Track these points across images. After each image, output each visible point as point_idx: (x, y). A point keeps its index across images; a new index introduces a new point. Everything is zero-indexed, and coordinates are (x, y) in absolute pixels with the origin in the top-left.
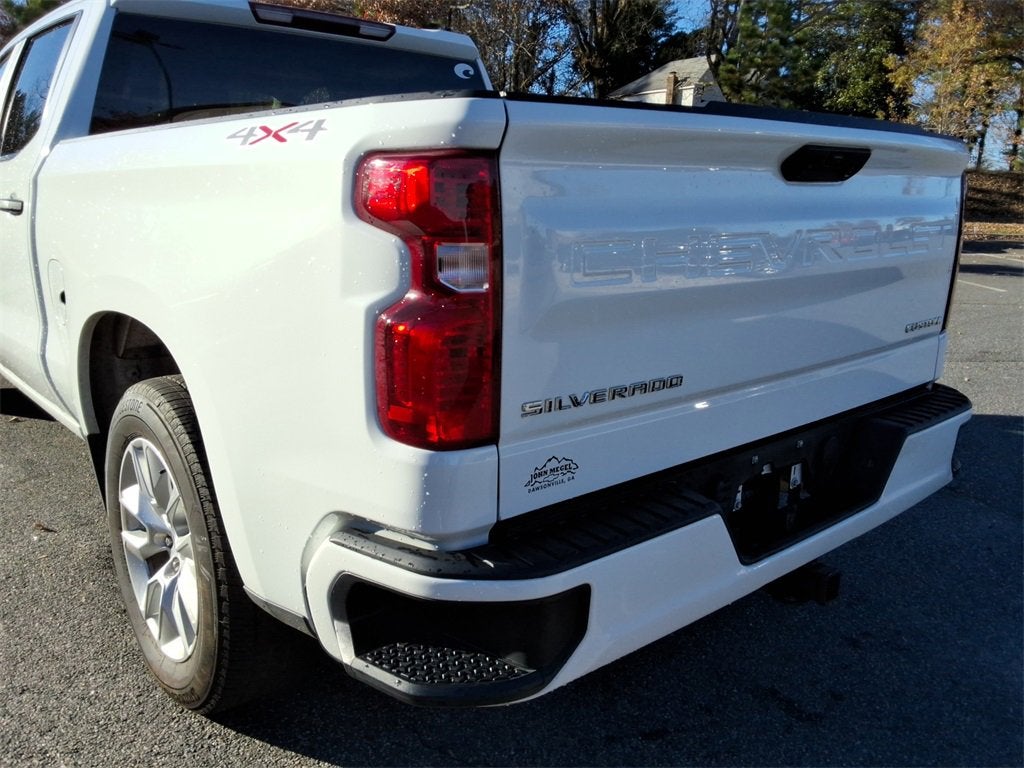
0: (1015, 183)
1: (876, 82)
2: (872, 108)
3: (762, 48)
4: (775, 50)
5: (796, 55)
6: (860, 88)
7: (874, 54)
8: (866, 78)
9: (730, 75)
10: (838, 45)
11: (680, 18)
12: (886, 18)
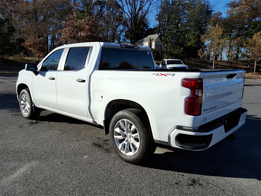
0: (230, 64)
1: (197, 40)
2: (196, 46)
3: (172, 33)
4: (175, 34)
5: (180, 35)
6: (193, 42)
7: (196, 34)
8: (194, 39)
9: (165, 40)
10: (188, 31)
11: (150, 25)
12: (198, 25)
